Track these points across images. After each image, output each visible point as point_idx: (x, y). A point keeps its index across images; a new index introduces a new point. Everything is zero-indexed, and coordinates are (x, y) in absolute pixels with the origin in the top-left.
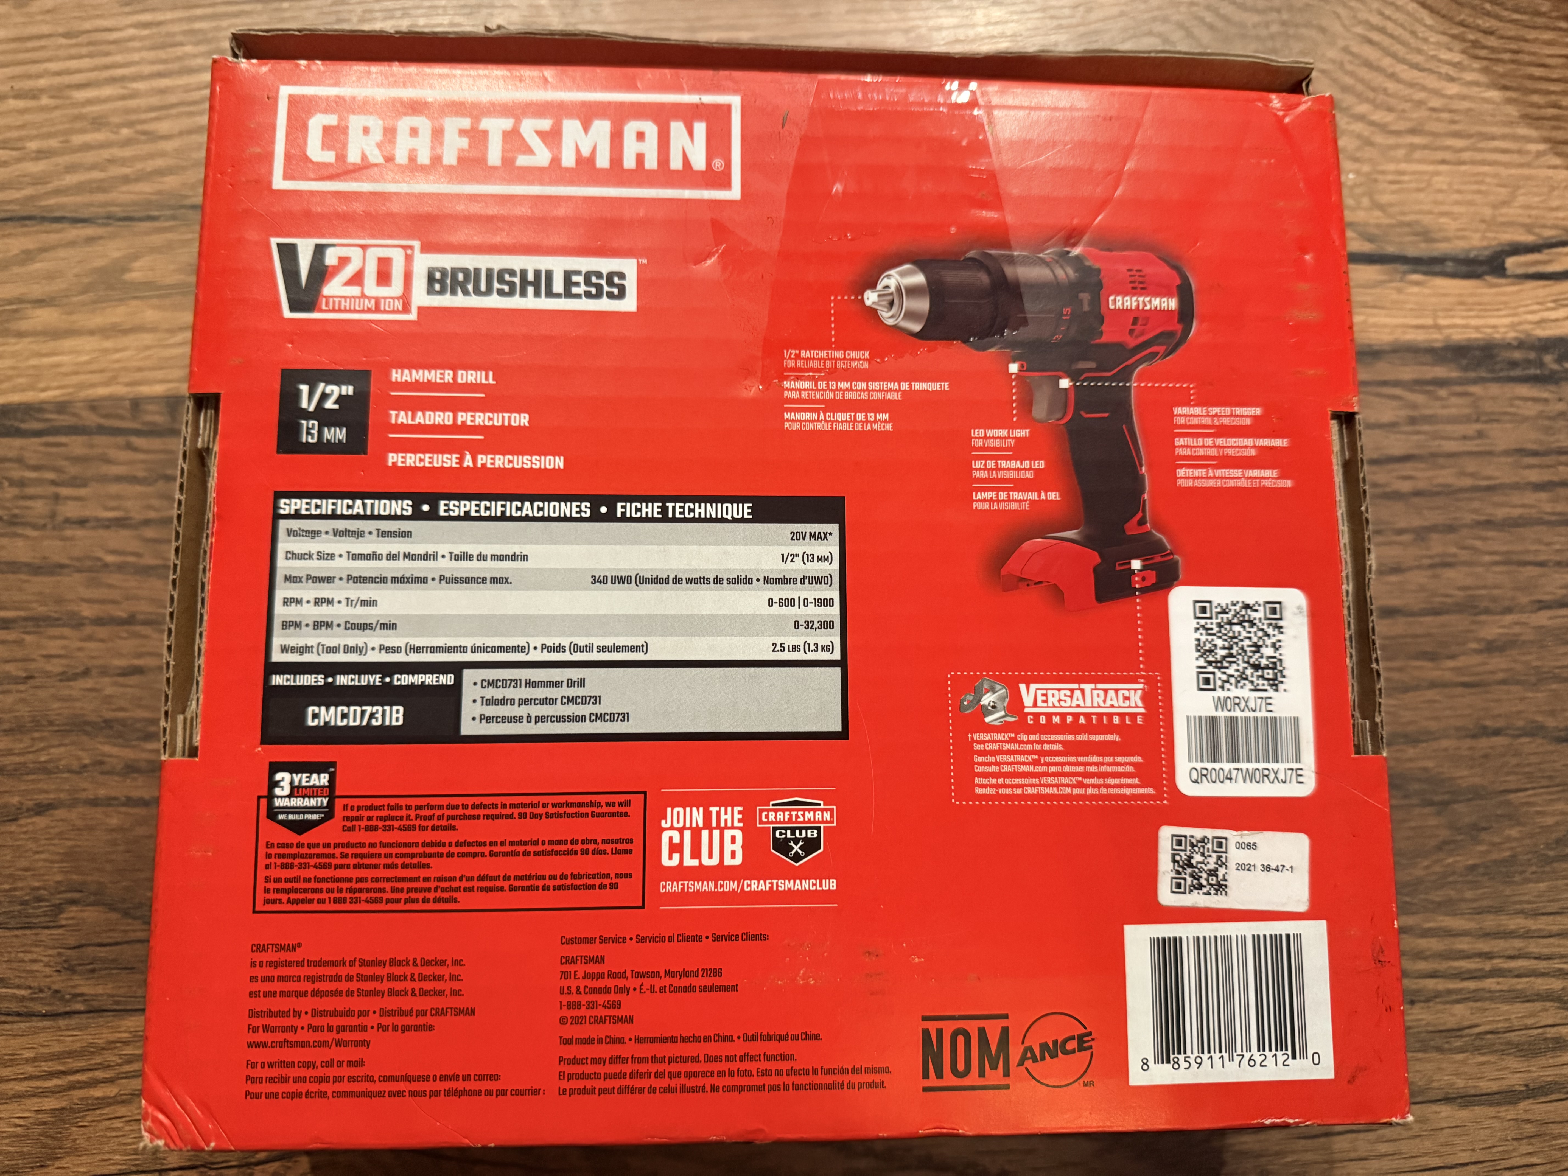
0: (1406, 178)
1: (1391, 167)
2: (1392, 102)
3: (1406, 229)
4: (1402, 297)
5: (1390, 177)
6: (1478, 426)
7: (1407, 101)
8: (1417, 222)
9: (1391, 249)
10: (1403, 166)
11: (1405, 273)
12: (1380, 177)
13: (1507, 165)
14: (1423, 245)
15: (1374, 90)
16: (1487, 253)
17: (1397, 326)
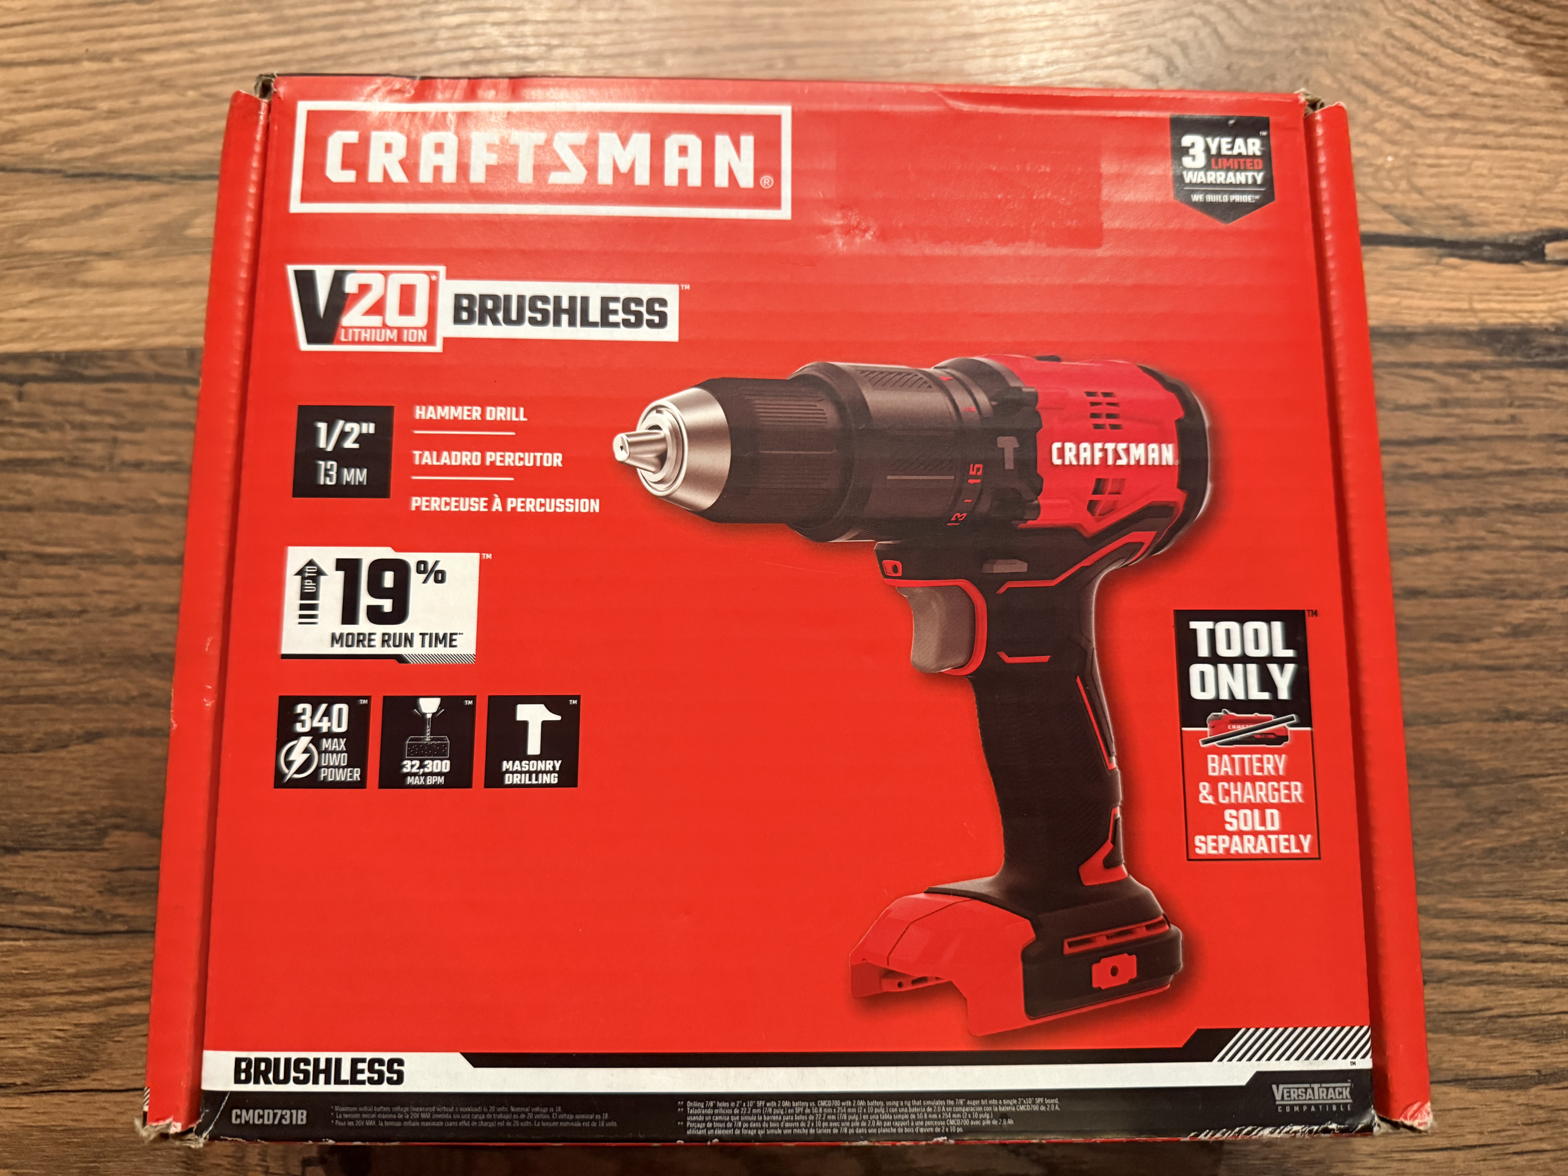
0: (1445, 162)
1: (1431, 151)
2: (1435, 86)
3: (1445, 213)
4: (1437, 280)
5: (1429, 161)
6: (1512, 411)
7: (1449, 85)
8: (1456, 206)
9: (1427, 232)
10: (1443, 150)
11: (1441, 256)
12: (1420, 161)
13: (1549, 151)
14: (1461, 229)
15: (1416, 74)
16: (1525, 238)
17: (1431, 309)
